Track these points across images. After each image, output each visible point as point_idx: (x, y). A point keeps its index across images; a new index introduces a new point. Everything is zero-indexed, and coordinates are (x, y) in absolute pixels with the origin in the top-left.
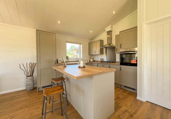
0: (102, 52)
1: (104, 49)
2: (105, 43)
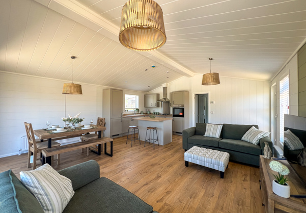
0: (158, 106)
1: (160, 103)
2: (161, 97)
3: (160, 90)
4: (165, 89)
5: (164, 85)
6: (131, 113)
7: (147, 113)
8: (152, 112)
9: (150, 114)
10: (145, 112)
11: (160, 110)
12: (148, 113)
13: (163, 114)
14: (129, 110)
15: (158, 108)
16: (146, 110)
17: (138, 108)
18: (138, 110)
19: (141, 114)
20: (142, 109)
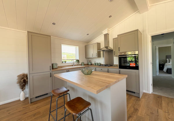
3: (101, 39)
4: (106, 36)
5: (105, 32)
6: (71, 65)
7: (88, 64)
8: (93, 63)
9: (92, 64)
10: (86, 63)
11: (102, 61)
12: (90, 64)
13: (106, 65)
14: (67, 61)
15: (99, 58)
16: (88, 61)
17: (78, 59)
18: (78, 61)
19: (81, 65)
20: (83, 60)
